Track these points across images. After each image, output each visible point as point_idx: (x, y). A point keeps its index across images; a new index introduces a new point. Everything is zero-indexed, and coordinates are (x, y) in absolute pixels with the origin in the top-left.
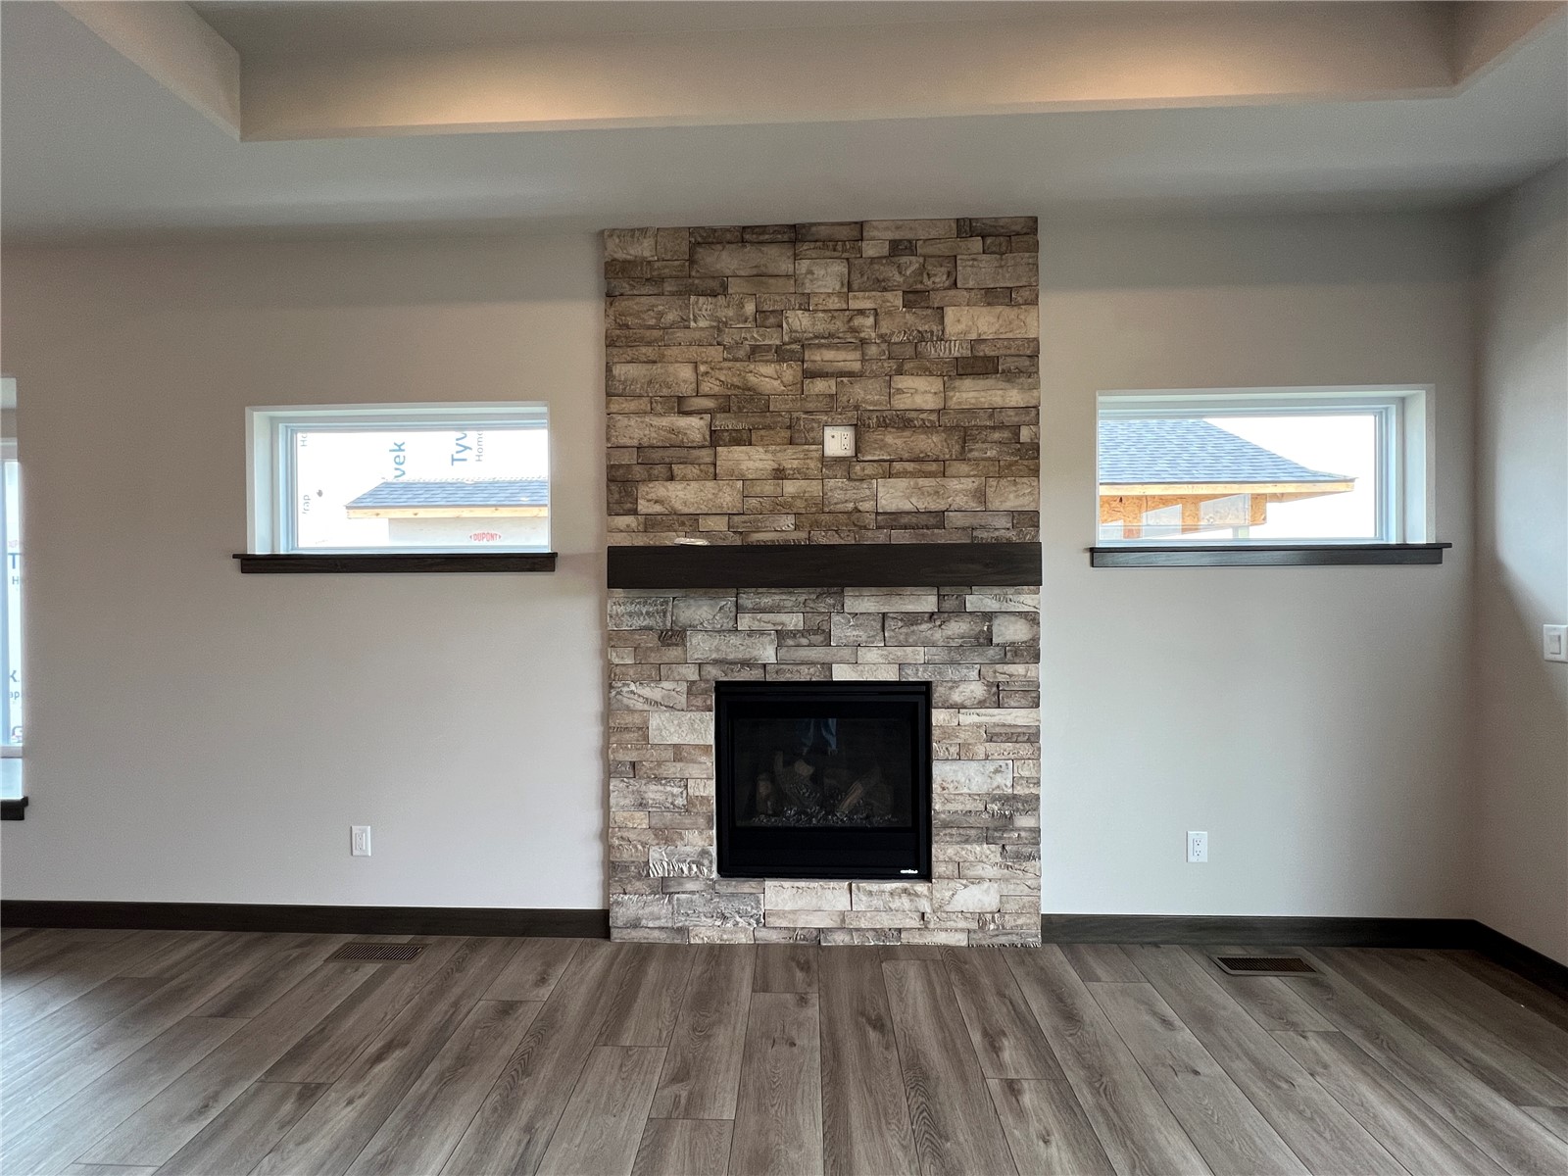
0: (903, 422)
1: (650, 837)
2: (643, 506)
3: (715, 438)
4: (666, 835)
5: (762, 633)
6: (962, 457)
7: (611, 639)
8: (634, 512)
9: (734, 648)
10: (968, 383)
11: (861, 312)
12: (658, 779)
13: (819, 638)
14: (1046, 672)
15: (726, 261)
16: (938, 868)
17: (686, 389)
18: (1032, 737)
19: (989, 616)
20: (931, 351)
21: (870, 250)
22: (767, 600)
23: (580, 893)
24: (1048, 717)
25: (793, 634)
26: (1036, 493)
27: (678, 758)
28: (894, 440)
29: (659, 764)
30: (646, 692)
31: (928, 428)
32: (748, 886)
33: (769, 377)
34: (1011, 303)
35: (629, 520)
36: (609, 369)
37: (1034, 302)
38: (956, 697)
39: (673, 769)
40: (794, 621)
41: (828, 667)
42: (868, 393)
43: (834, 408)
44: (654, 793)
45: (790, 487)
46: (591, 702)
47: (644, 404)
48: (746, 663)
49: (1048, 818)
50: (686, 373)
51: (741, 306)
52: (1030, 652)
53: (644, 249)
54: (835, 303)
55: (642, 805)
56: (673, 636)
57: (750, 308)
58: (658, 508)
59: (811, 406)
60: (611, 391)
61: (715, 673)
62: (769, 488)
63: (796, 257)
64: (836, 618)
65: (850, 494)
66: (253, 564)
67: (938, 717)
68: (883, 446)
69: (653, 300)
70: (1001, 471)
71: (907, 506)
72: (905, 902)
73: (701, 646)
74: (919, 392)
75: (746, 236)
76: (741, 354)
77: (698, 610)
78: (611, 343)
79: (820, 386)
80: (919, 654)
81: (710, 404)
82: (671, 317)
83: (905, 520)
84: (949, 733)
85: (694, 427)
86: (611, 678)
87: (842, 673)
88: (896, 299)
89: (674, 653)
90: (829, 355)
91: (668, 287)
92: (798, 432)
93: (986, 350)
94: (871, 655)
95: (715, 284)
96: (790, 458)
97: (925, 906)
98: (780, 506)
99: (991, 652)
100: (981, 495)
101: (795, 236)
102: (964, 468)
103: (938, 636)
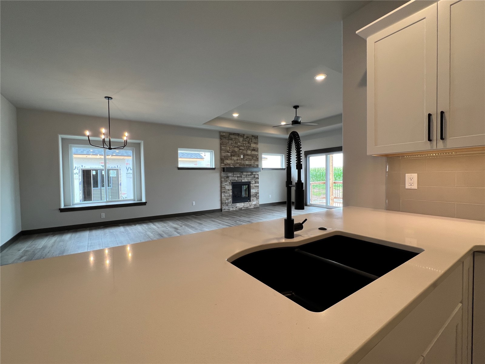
0: (248, 155)
1: (226, 200)
2: (225, 163)
3: (231, 156)
4: (227, 199)
5: (236, 177)
6: (252, 159)
7: (221, 178)
8: (224, 163)
9: (233, 178)
10: (253, 152)
11: (244, 143)
12: (226, 193)
13: (241, 177)
14: (259, 180)
15: (232, 136)
16: (251, 200)
17: (229, 150)
18: (258, 187)
19: (255, 175)
20: (250, 148)
21: (245, 137)
22: (236, 173)
23: (218, 207)
24: (259, 185)
25: (239, 177)
26: (258, 163)
27: (228, 191)
28: (247, 157)
29: (227, 191)
30: (225, 183)
31: (250, 156)
32: (235, 204)
33: (236, 149)
34: (256, 144)
35: (223, 164)
36: (221, 147)
37: (258, 144)
38: (253, 183)
39: (228, 192)
40: (239, 175)
41: (242, 180)
42: (245, 152)
43: (242, 153)
44: (226, 195)
45: (238, 161)
46: (219, 185)
47: (224, 151)
48: (235, 180)
49: (260, 194)
50: (229, 148)
51: (234, 141)
52: (258, 178)
53: (224, 134)
54: (242, 142)
55: (225, 196)
56: (228, 177)
57: (234, 142)
58: (226, 163)
59: (240, 153)
60: (221, 149)
61: (232, 181)
62: (236, 161)
63: (239, 137)
64: (242, 175)
65: (244, 162)
67: (251, 185)
68: (246, 157)
69: (225, 140)
70: (256, 161)
71: (248, 164)
72: (249, 204)
73: (230, 178)
74: (249, 152)
75: (234, 134)
76: (234, 147)
77: (230, 174)
78: (221, 144)
79: (241, 151)
80: (249, 179)
81: (231, 152)
82: (227, 142)
83: (248, 165)
84: (252, 186)
85: (229, 154)
86: (221, 182)
87: (243, 181)
88: (247, 142)
89: (228, 179)
90: (242, 148)
91: (227, 139)
92: (239, 156)
93: (254, 148)
94: (245, 179)
95: (231, 139)
96: (238, 158)
97: (250, 204)
98: (237, 163)
99: (255, 178)
100: (254, 163)
101: (238, 135)
102: (253, 160)
103: (251, 177)
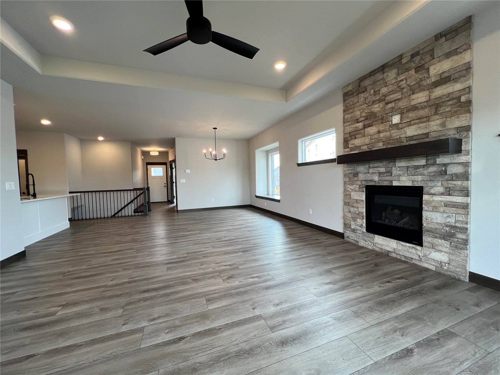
0: (415, 108)
1: (351, 219)
2: (350, 146)
3: (365, 127)
4: (354, 219)
5: (375, 173)
6: (436, 113)
7: (345, 175)
8: (348, 147)
9: (369, 177)
10: (438, 88)
11: (402, 80)
12: (353, 207)
13: (389, 174)
14: (473, 185)
15: (367, 82)
16: (425, 244)
17: (358, 117)
18: (466, 207)
19: (445, 165)
20: (425, 83)
21: (404, 61)
22: (376, 165)
23: (339, 229)
24: (474, 201)
25: (383, 173)
26: (471, 118)
27: (357, 203)
28: (412, 115)
29: (353, 203)
30: (351, 187)
31: (423, 108)
32: (371, 235)
33: (376, 108)
35: (348, 149)
36: (344, 117)
38: (432, 191)
39: (355, 205)
40: (383, 170)
41: (391, 182)
42: (402, 104)
43: (393, 111)
44: (352, 209)
45: (382, 135)
46: (341, 189)
47: (350, 123)
48: (371, 181)
49: (472, 237)
50: (358, 113)
51: (370, 92)
52: (466, 176)
53: (350, 88)
54: (394, 81)
55: (350, 212)
56: (356, 175)
57: (372, 92)
58: (353, 146)
59: (387, 112)
60: (344, 122)
61: (364, 183)
62: (376, 136)
63: (383, 73)
64: (394, 168)
65: (398, 133)
66: (299, 165)
67: (425, 197)
68: (408, 117)
69: (352, 99)
70: (454, 114)
71: (416, 133)
72: (414, 251)
73: (361, 177)
74: (420, 97)
75: (372, 74)
76: (370, 104)
77: (361, 168)
78: (344, 111)
79: (390, 106)
80: (420, 178)
81: (363, 119)
82: (356, 101)
83: (415, 138)
84: (428, 202)
85: (360, 125)
86: (345, 183)
87: (395, 184)
88: (413, 72)
89: (356, 178)
90: (392, 96)
91: (355, 94)
92: (384, 119)
93: (446, 75)
94: (404, 178)
95: (364, 89)
96: (381, 127)
97: (421, 255)
98: (379, 140)
99: (446, 177)
100: (443, 125)
101: (383, 68)
102: (437, 117)
103: (426, 172)
